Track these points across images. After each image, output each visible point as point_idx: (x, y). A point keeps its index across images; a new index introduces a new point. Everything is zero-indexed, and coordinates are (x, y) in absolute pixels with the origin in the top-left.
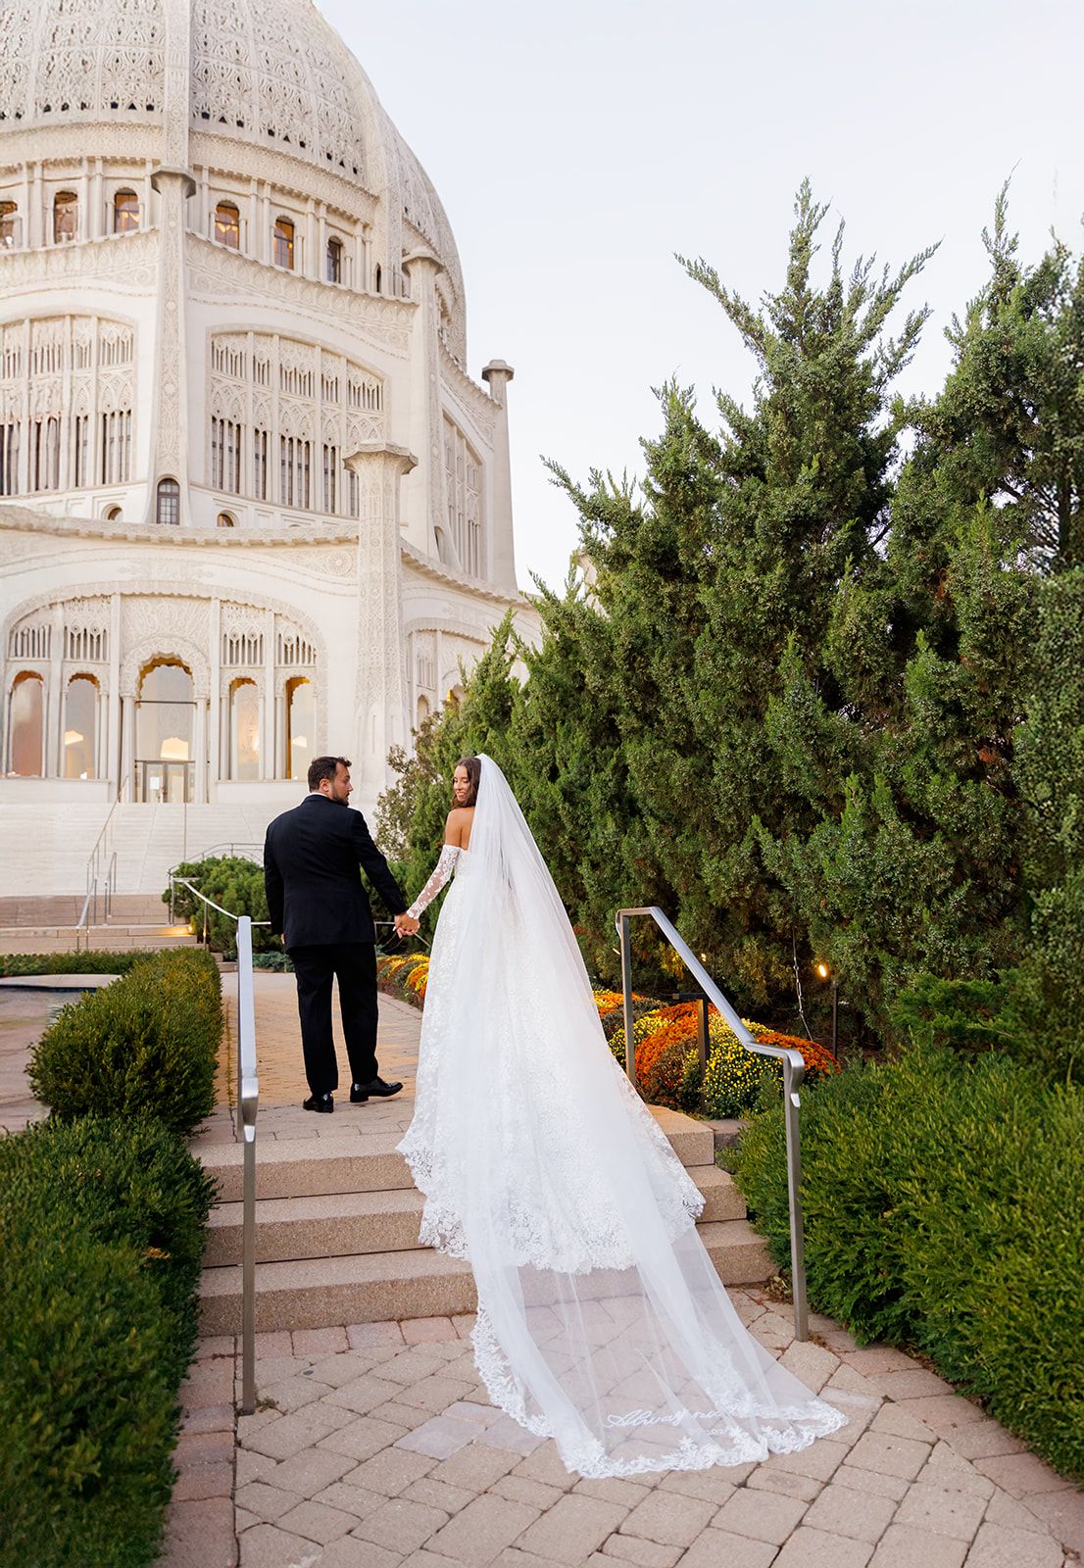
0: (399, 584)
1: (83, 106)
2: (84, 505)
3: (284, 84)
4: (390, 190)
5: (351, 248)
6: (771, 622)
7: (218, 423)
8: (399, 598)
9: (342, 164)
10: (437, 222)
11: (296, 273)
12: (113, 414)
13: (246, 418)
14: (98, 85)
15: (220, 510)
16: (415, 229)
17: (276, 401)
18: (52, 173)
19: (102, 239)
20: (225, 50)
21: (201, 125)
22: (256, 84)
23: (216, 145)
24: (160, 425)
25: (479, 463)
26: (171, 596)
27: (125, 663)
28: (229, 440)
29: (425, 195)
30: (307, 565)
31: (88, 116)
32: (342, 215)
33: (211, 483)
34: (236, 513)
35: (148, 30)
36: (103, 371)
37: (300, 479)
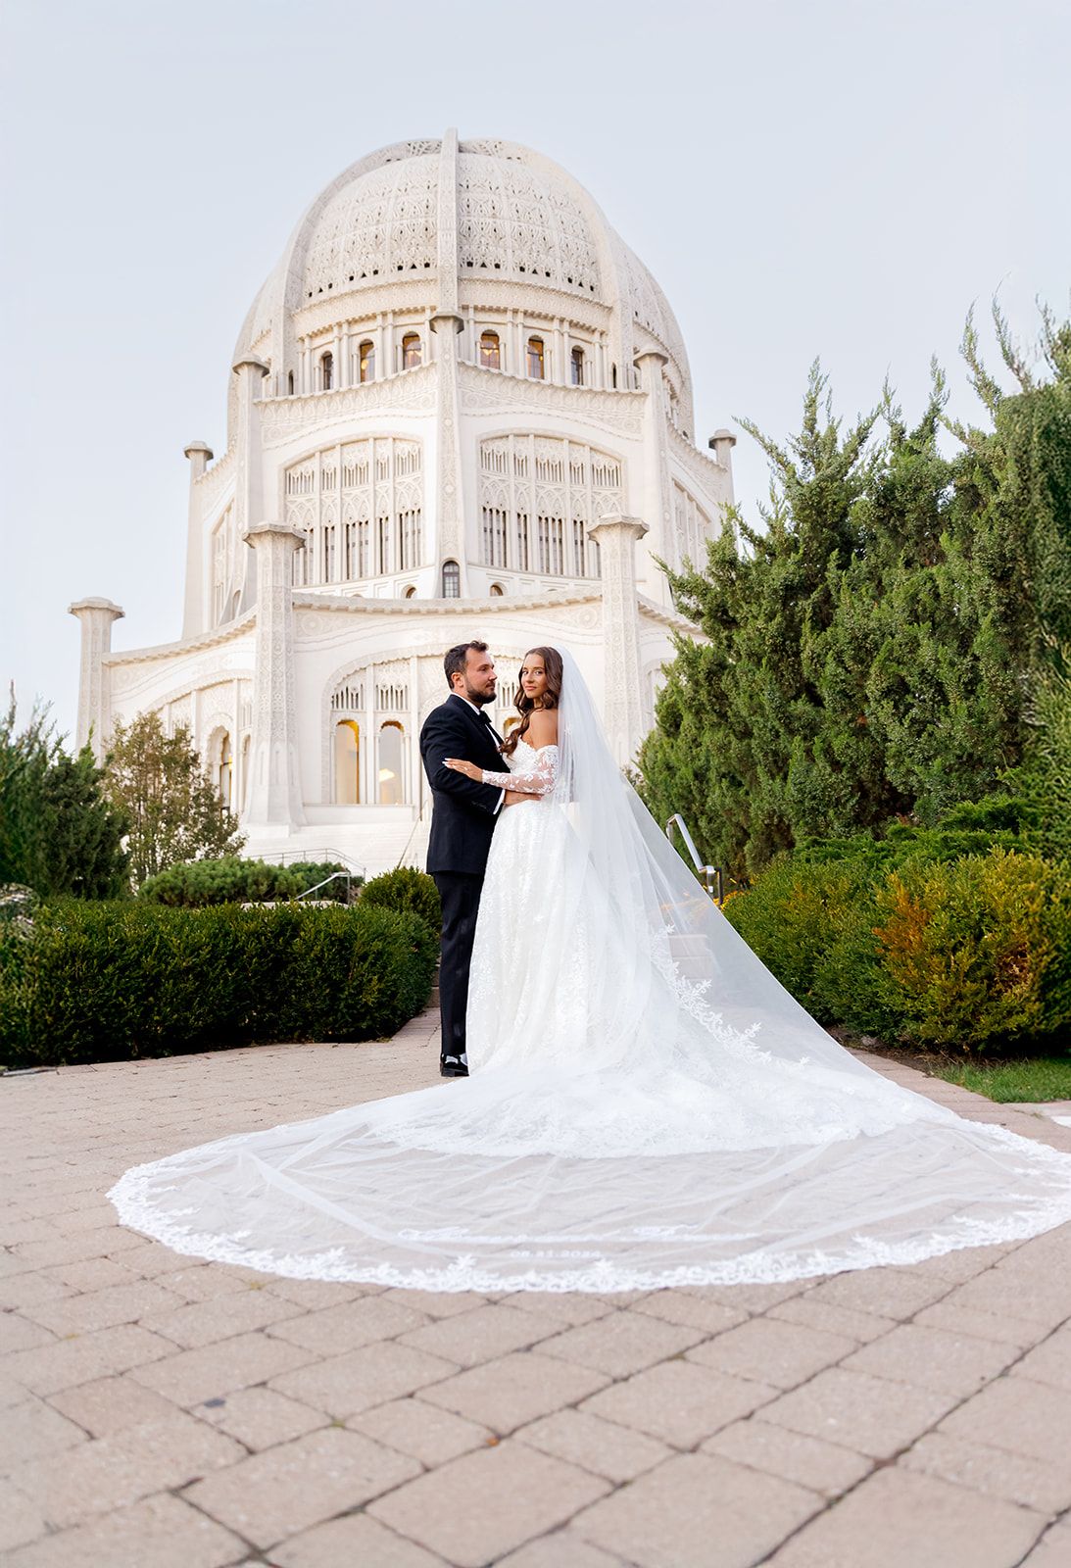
0: (637, 633)
1: (376, 272)
2: (388, 589)
3: (531, 227)
4: (622, 300)
5: (591, 354)
6: (774, 651)
7: (488, 511)
8: (638, 643)
9: (581, 285)
10: (664, 319)
11: (546, 381)
12: (407, 514)
13: (510, 505)
14: (388, 254)
15: (492, 582)
16: (645, 330)
17: (533, 488)
18: (356, 328)
19: (394, 376)
20: (483, 208)
21: (467, 272)
22: (509, 231)
23: (479, 286)
24: (443, 519)
25: (708, 520)
28: (497, 525)
29: (653, 298)
30: (561, 623)
31: (380, 280)
32: (582, 327)
33: (484, 561)
34: (505, 583)
35: (425, 203)
36: (398, 480)
37: (555, 551)
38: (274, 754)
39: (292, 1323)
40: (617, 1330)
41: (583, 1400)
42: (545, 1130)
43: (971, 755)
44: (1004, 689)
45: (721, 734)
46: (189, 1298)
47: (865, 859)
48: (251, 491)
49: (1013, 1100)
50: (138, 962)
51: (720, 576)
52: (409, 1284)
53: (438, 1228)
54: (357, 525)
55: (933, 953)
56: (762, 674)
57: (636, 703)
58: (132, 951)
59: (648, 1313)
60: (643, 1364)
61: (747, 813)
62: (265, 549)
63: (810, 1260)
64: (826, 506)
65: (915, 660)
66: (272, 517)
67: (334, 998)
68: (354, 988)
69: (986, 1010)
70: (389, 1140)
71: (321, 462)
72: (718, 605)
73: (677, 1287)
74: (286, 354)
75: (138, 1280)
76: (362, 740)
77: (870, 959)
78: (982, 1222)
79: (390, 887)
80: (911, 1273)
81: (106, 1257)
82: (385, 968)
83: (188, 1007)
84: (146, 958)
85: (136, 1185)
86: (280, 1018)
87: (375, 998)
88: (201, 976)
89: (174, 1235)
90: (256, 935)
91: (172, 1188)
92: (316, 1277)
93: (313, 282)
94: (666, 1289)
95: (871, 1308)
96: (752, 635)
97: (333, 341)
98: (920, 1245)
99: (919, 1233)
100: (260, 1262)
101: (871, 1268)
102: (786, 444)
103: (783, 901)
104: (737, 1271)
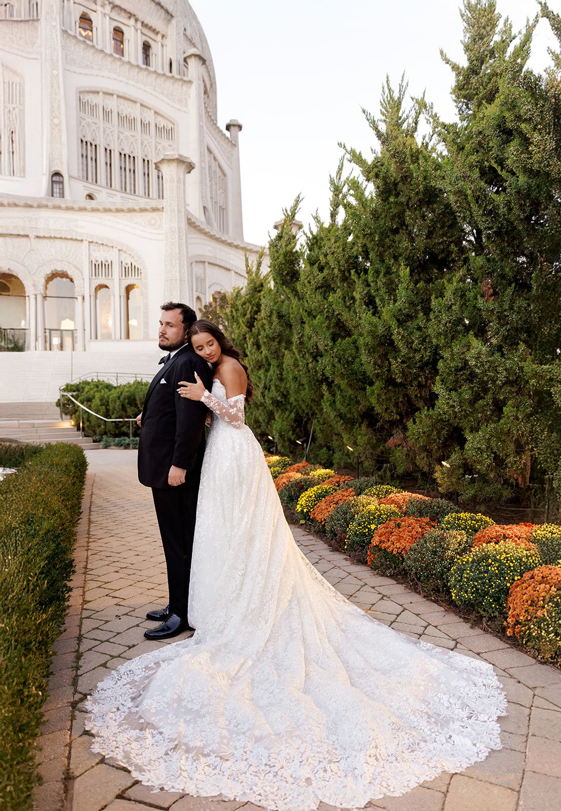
0: (186, 234)
5: (155, 48)
7: (84, 143)
8: (186, 242)
10: (201, 40)
11: (125, 59)
13: (100, 141)
15: (87, 192)
16: (190, 41)
17: (116, 133)
24: (51, 142)
25: (225, 175)
26: (61, 238)
28: (91, 154)
30: (136, 223)
32: (150, 28)
33: (81, 177)
34: (95, 194)
37: (130, 178)
57: (185, 281)
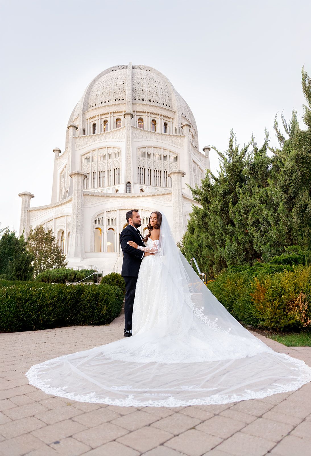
0: (182, 203)
1: (109, 101)
2: (111, 190)
3: (153, 89)
4: (178, 110)
5: (169, 125)
6: (221, 211)
7: (140, 168)
8: (182, 206)
9: (166, 105)
10: (190, 115)
11: (156, 132)
12: (116, 169)
13: (146, 167)
14: (112, 96)
15: (141, 188)
16: (185, 118)
17: (153, 162)
18: (103, 117)
19: (113, 130)
20: (139, 84)
21: (135, 102)
22: (146, 90)
23: (138, 106)
24: (127, 171)
25: (202, 171)
27: (120, 225)
28: (142, 172)
29: (187, 109)
30: (161, 200)
31: (110, 103)
32: (167, 117)
33: (138, 182)
34: (144, 189)
35: (123, 82)
36: (114, 159)
37: (159, 180)
38: (77, 237)
39: (80, 417)
40: (175, 419)
41: (165, 442)
42: (155, 354)
43: (278, 242)
44: (287, 223)
45: (206, 234)
46: (49, 408)
47: (248, 272)
48: (72, 162)
49: (291, 346)
50: (36, 301)
51: (206, 189)
52: (114, 404)
53: (123, 386)
54: (102, 172)
55: (267, 301)
56: (218, 217)
57: (182, 224)
58: (34, 298)
59: (185, 414)
60: (183, 430)
61: (214, 257)
62: (75, 178)
63: (232, 397)
64: (235, 169)
65: (262, 214)
66: (78, 169)
67: (93, 312)
68: (99, 309)
69: (283, 318)
70: (109, 357)
71: (92, 154)
72: (205, 197)
73: (193, 405)
74: (83, 123)
75: (35, 402)
76: (102, 234)
77: (249, 302)
78: (282, 385)
79: (110, 278)
80: (262, 401)
81: (25, 395)
82: (108, 303)
83: (50, 315)
84: (38, 300)
85: (34, 371)
86: (77, 318)
87: (105, 312)
88: (54, 306)
89: (45, 388)
90: (70, 293)
91: (45, 372)
92: (87, 401)
93: (91, 103)
94: (190, 406)
95: (250, 413)
96: (215, 206)
97: (96, 120)
98: (264, 392)
99: (264, 388)
100: (70, 396)
101: (250, 400)
102: (224, 152)
103: (224, 284)
104: (211, 400)
